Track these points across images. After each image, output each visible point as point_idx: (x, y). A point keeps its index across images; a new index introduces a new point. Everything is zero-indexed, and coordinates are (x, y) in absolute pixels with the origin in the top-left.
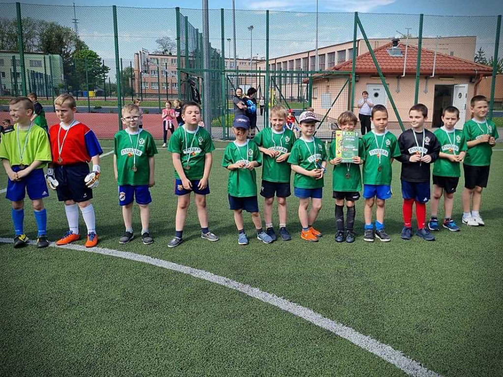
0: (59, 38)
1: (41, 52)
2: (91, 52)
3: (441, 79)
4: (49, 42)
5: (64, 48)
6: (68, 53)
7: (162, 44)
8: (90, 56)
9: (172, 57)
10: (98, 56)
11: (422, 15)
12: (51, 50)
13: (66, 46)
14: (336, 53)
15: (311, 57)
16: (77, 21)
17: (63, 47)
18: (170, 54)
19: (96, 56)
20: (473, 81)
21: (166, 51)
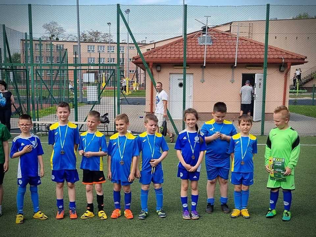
3: (248, 68)
7: (49, 29)
18: (57, 39)
20: (281, 70)
21: (53, 36)
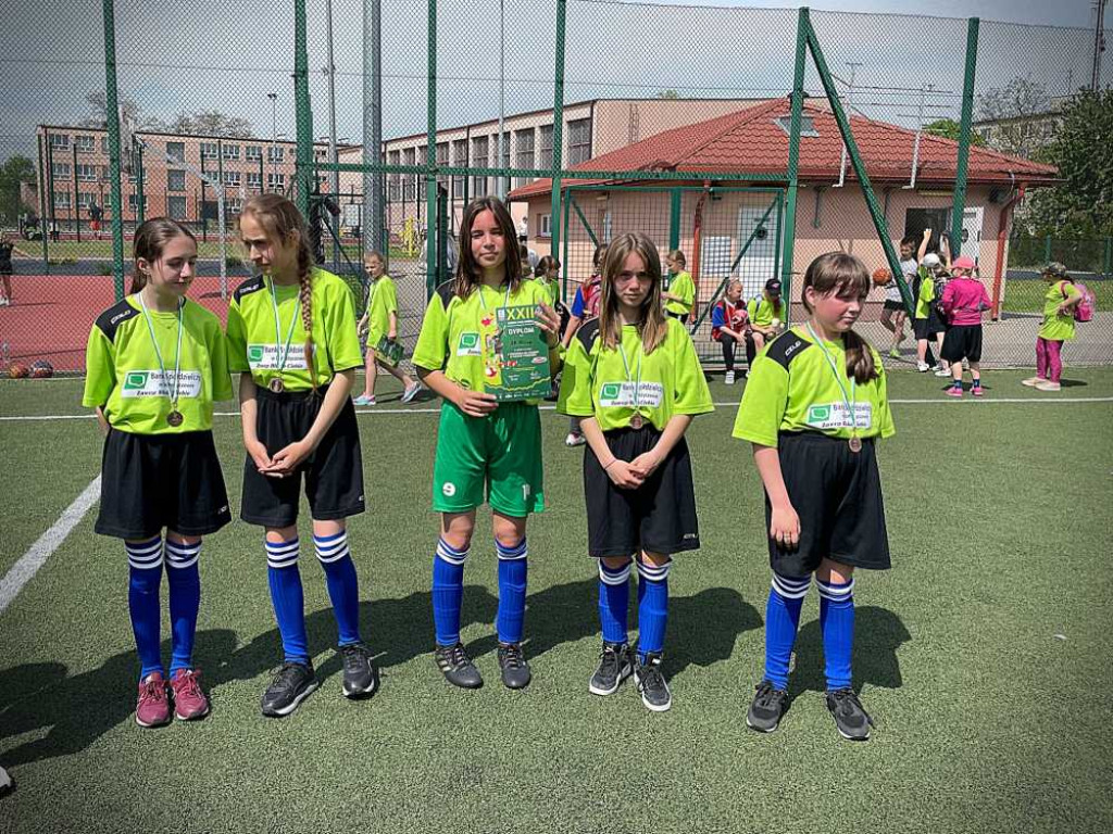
11: (975, 23)
14: (538, 132)
15: (474, 139)
20: (997, 200)
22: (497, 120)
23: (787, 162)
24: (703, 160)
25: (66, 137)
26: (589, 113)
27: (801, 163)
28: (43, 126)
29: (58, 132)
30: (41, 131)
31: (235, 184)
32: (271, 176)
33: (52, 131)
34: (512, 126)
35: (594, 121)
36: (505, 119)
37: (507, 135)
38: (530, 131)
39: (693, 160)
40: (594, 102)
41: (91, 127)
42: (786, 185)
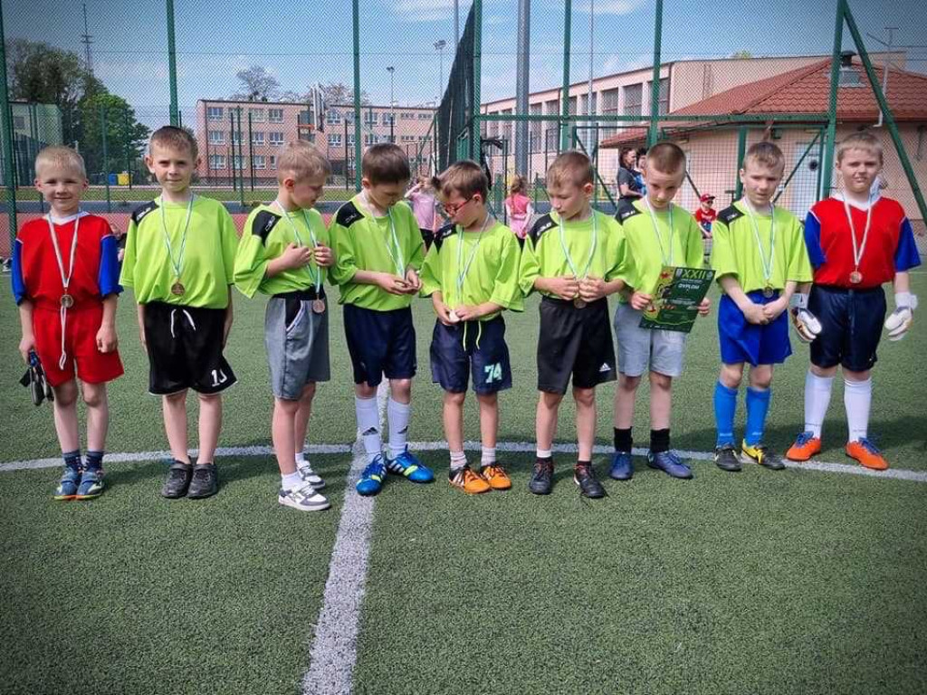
0: (55, 73)
1: (23, 100)
2: (116, 98)
4: (34, 80)
5: (65, 92)
6: (71, 102)
7: (248, 81)
8: (114, 105)
9: (270, 106)
10: (129, 106)
12: (39, 96)
13: (66, 89)
16: (90, 40)
17: (60, 90)
18: (264, 99)
19: (125, 106)
21: (256, 93)
22: (587, 82)
23: (827, 108)
24: (765, 108)
25: (221, 109)
26: (667, 72)
27: (838, 108)
28: (203, 101)
29: (214, 105)
30: (201, 104)
31: (337, 144)
32: (366, 137)
33: (209, 105)
34: (599, 87)
35: (672, 80)
36: (594, 81)
37: (594, 94)
38: (615, 90)
39: (757, 109)
40: (672, 64)
41: (240, 100)
42: (826, 124)
